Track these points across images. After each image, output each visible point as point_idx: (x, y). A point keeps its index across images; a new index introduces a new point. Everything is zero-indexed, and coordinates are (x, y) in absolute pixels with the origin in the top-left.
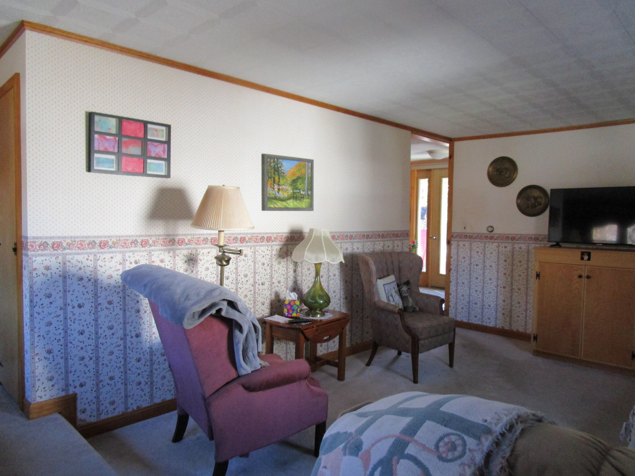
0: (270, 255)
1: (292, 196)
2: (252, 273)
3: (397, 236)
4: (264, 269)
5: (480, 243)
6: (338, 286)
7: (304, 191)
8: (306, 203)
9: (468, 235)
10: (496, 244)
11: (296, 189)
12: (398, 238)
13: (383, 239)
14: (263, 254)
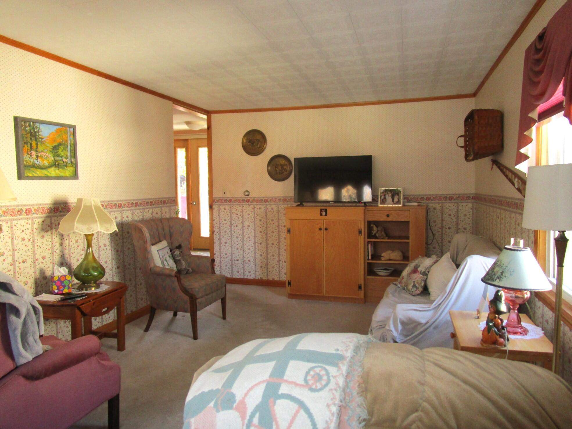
0: (31, 229)
1: (53, 163)
2: (10, 250)
3: (165, 202)
4: (24, 245)
5: (238, 206)
6: (109, 256)
7: (66, 158)
8: (69, 171)
9: (228, 199)
10: (252, 206)
11: (58, 157)
12: (165, 205)
13: (152, 206)
14: (23, 228)
